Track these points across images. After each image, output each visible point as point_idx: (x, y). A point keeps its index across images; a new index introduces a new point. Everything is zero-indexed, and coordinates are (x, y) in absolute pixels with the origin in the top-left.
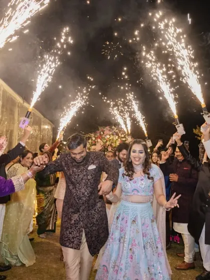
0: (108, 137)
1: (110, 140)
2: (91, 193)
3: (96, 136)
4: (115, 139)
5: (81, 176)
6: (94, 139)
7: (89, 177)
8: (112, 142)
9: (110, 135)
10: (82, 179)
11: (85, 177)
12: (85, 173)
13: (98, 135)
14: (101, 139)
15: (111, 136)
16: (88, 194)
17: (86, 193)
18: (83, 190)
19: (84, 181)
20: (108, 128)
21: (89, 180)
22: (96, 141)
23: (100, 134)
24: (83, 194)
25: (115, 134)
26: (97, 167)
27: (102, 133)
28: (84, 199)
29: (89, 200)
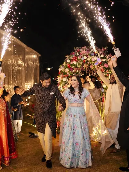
0: (85, 58)
1: (88, 61)
2: (50, 106)
3: (71, 58)
4: (93, 60)
5: (46, 97)
6: (68, 61)
7: (50, 98)
8: (90, 65)
9: (87, 56)
10: (46, 99)
11: (48, 98)
12: (48, 96)
13: (74, 56)
14: (77, 62)
15: (89, 57)
16: (49, 107)
17: (48, 106)
18: (46, 105)
19: (47, 100)
20: (84, 48)
21: (50, 100)
22: (71, 63)
23: (76, 56)
24: (46, 106)
25: (93, 54)
26: (54, 94)
27: (78, 54)
28: (47, 109)
29: (49, 110)
